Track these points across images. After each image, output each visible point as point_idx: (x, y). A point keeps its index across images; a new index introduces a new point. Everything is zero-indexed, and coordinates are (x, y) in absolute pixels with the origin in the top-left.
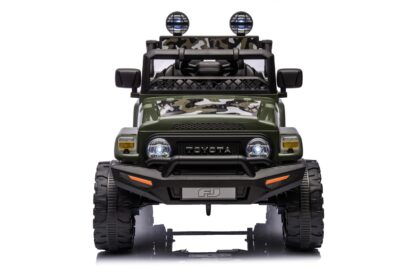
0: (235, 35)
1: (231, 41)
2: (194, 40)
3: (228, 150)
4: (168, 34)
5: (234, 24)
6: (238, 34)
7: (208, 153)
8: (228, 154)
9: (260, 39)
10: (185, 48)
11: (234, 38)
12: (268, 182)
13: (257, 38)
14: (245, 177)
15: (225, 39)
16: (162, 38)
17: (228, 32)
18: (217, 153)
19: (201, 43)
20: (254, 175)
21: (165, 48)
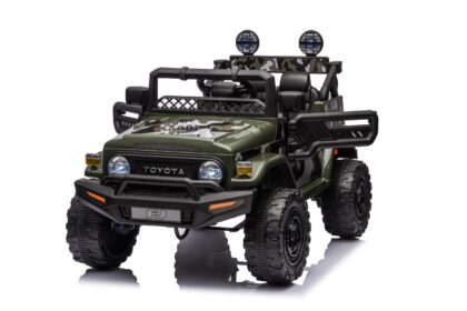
0: (304, 55)
1: (300, 62)
2: (262, 60)
3: (181, 172)
4: (238, 53)
5: (303, 43)
6: (308, 55)
7: (162, 174)
8: (181, 176)
9: (331, 60)
10: (253, 68)
11: (302, 58)
12: (212, 207)
13: (326, 59)
14: (190, 201)
15: (293, 60)
16: (232, 58)
17: (297, 52)
18: (171, 174)
19: (270, 63)
20: (198, 199)
21: (235, 68)
